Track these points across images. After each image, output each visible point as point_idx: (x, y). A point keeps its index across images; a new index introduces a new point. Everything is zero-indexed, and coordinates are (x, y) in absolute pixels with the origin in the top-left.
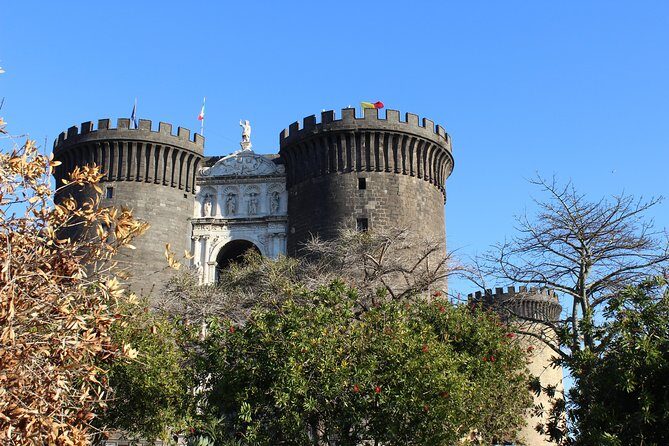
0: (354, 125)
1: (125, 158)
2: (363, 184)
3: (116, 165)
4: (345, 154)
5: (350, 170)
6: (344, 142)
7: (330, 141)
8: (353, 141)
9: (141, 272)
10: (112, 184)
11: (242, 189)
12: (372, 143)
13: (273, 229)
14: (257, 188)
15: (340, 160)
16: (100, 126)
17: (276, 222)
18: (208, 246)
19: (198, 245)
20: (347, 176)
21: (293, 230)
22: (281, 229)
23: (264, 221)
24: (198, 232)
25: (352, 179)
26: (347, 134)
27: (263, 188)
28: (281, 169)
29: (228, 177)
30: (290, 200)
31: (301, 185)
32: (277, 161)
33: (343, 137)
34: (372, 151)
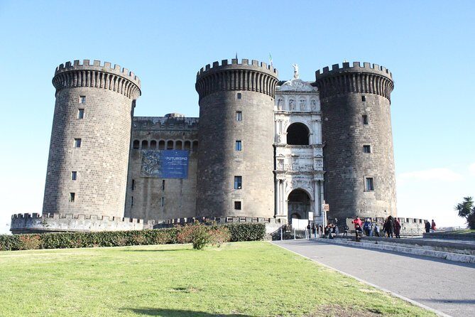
0: (360, 70)
1: (246, 79)
2: (363, 99)
3: (242, 82)
4: (354, 84)
5: (358, 92)
6: (354, 78)
7: (347, 77)
8: (359, 78)
9: (257, 136)
10: (240, 92)
11: (298, 98)
12: (367, 79)
13: (315, 118)
14: (305, 98)
15: (353, 86)
16: (233, 62)
17: (316, 115)
18: (283, 125)
19: (278, 124)
20: (356, 95)
21: (327, 119)
22: (319, 118)
23: (310, 114)
24: (278, 117)
25: (358, 96)
26: (356, 74)
27: (308, 98)
28: (316, 89)
29: (291, 91)
30: (322, 104)
31: (331, 97)
32: (313, 85)
33: (354, 75)
34: (368, 83)
